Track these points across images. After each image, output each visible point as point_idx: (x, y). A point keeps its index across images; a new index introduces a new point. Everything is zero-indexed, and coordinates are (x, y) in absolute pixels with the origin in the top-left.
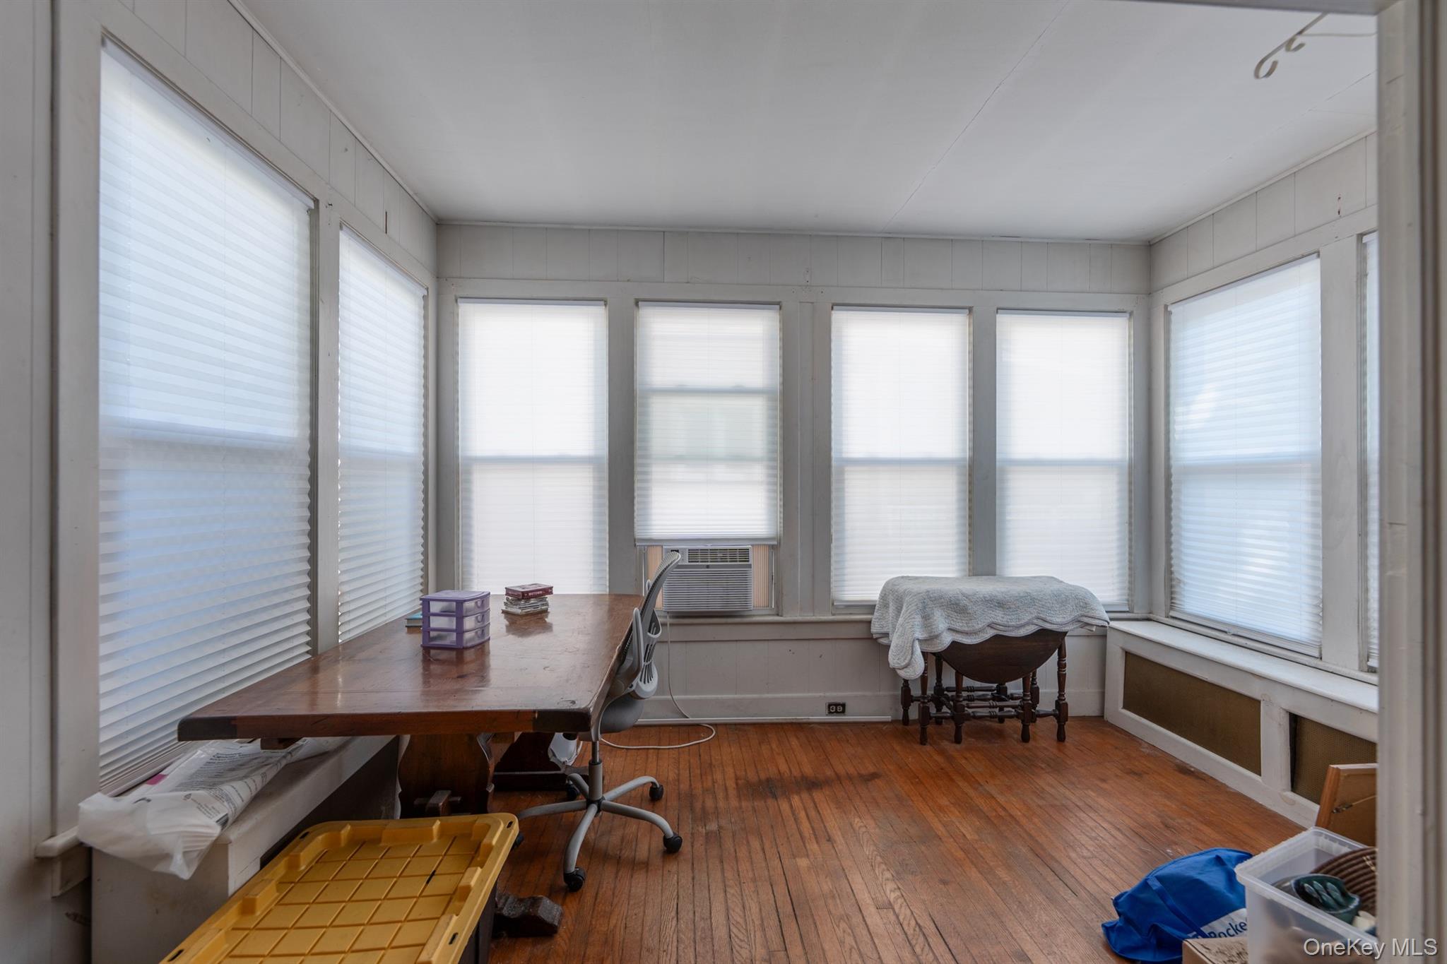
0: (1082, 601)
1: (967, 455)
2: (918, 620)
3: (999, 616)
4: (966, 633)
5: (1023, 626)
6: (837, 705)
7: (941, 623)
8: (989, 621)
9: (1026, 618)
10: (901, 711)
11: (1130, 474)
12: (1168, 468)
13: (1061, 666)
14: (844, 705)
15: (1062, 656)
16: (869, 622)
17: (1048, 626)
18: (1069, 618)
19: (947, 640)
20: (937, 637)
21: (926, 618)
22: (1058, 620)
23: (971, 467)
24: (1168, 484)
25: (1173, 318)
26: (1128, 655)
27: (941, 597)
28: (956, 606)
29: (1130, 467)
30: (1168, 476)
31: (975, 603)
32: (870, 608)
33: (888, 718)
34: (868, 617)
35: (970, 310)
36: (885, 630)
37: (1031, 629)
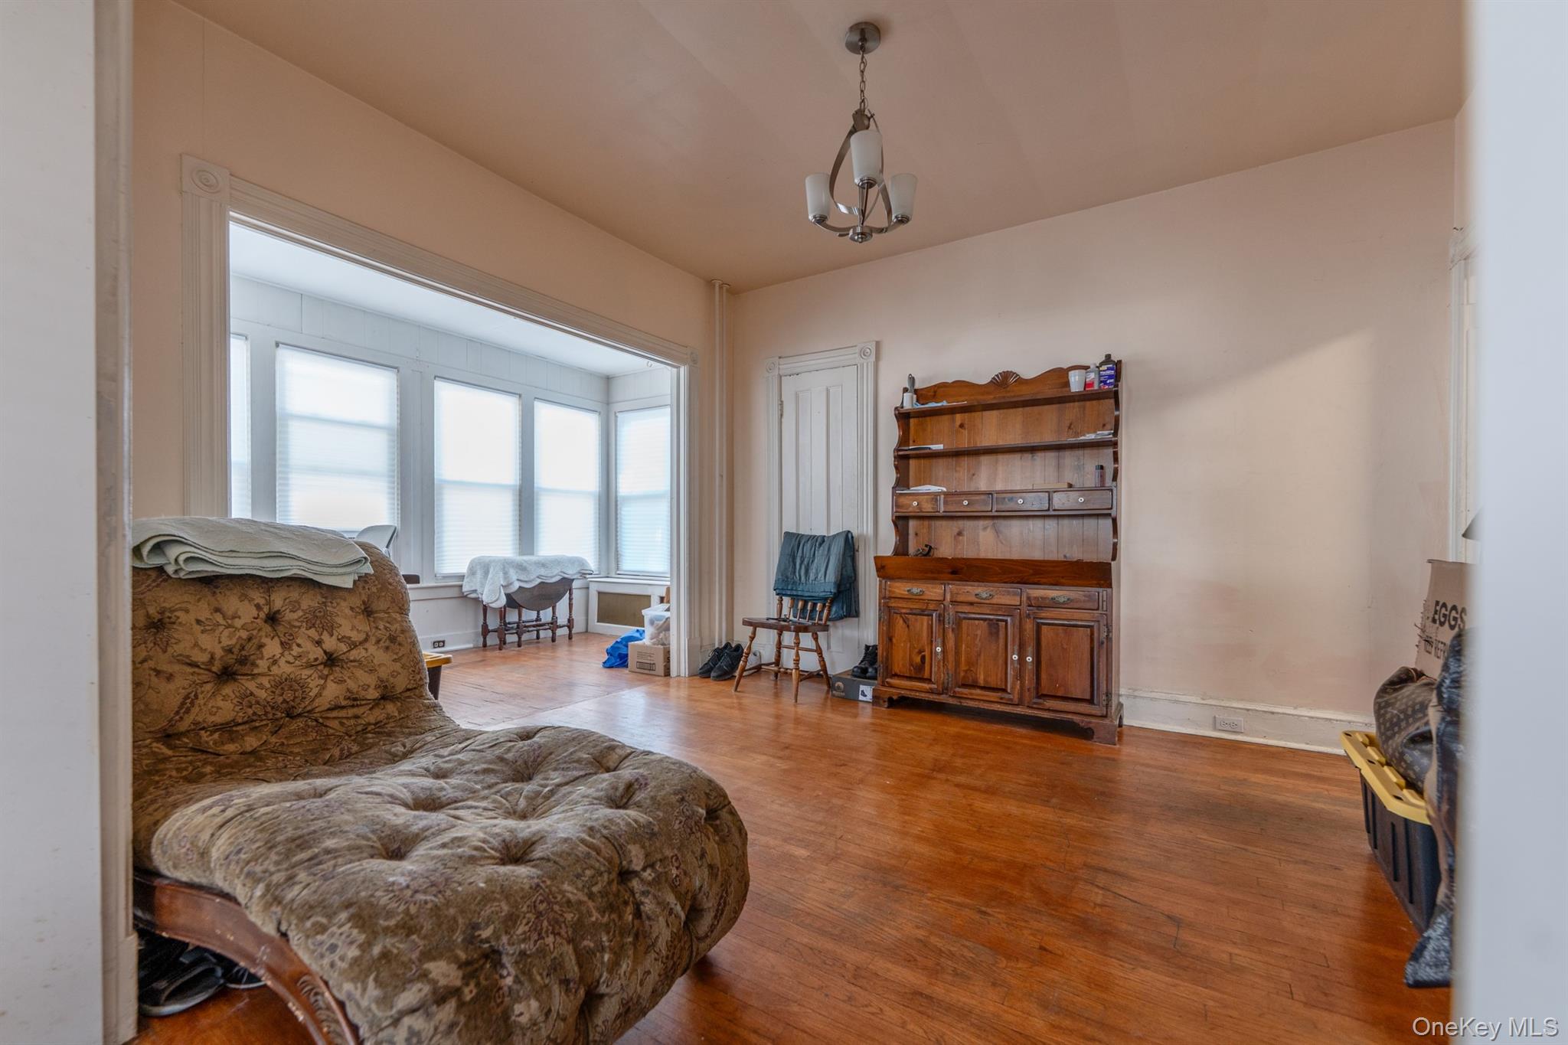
0: (581, 562)
1: (518, 483)
2: (501, 574)
3: (542, 572)
4: (526, 582)
5: (552, 577)
6: (439, 642)
7: (513, 575)
8: (537, 574)
9: (556, 572)
10: (481, 639)
11: (599, 500)
12: (616, 497)
13: (570, 599)
14: (444, 642)
15: (571, 594)
16: (461, 586)
17: (566, 576)
18: (575, 572)
19: (516, 585)
20: (511, 584)
21: (505, 573)
22: (571, 572)
23: (520, 491)
24: (616, 505)
25: (619, 419)
26: (599, 593)
27: (512, 562)
28: (521, 568)
29: (599, 497)
30: (616, 501)
31: (530, 565)
32: (462, 577)
33: (471, 646)
34: (460, 583)
35: (520, 396)
36: (473, 589)
37: (557, 578)
